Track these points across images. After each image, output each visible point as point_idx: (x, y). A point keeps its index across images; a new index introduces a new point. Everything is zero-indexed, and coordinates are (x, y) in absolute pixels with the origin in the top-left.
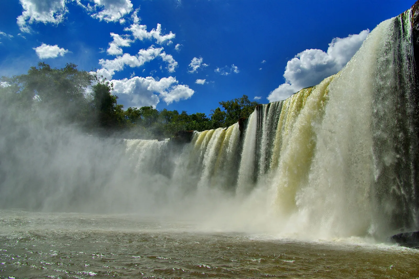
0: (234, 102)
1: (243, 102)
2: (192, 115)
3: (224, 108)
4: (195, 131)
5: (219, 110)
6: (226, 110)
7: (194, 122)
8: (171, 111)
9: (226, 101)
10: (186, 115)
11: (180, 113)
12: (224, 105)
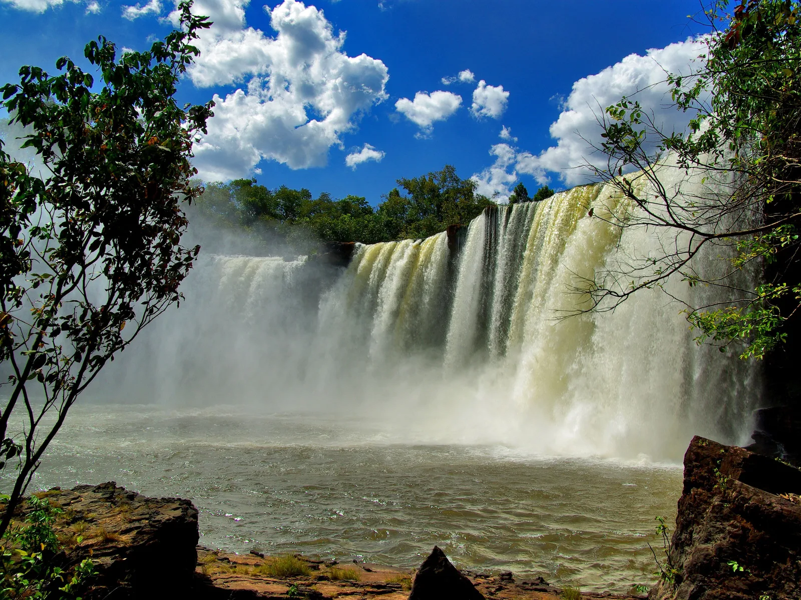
0: (427, 179)
1: (445, 181)
2: (342, 202)
3: (407, 191)
4: (357, 244)
5: (397, 193)
6: (411, 195)
7: (347, 217)
8: (295, 191)
9: (410, 178)
10: (329, 202)
11: (315, 197)
12: (406, 185)
